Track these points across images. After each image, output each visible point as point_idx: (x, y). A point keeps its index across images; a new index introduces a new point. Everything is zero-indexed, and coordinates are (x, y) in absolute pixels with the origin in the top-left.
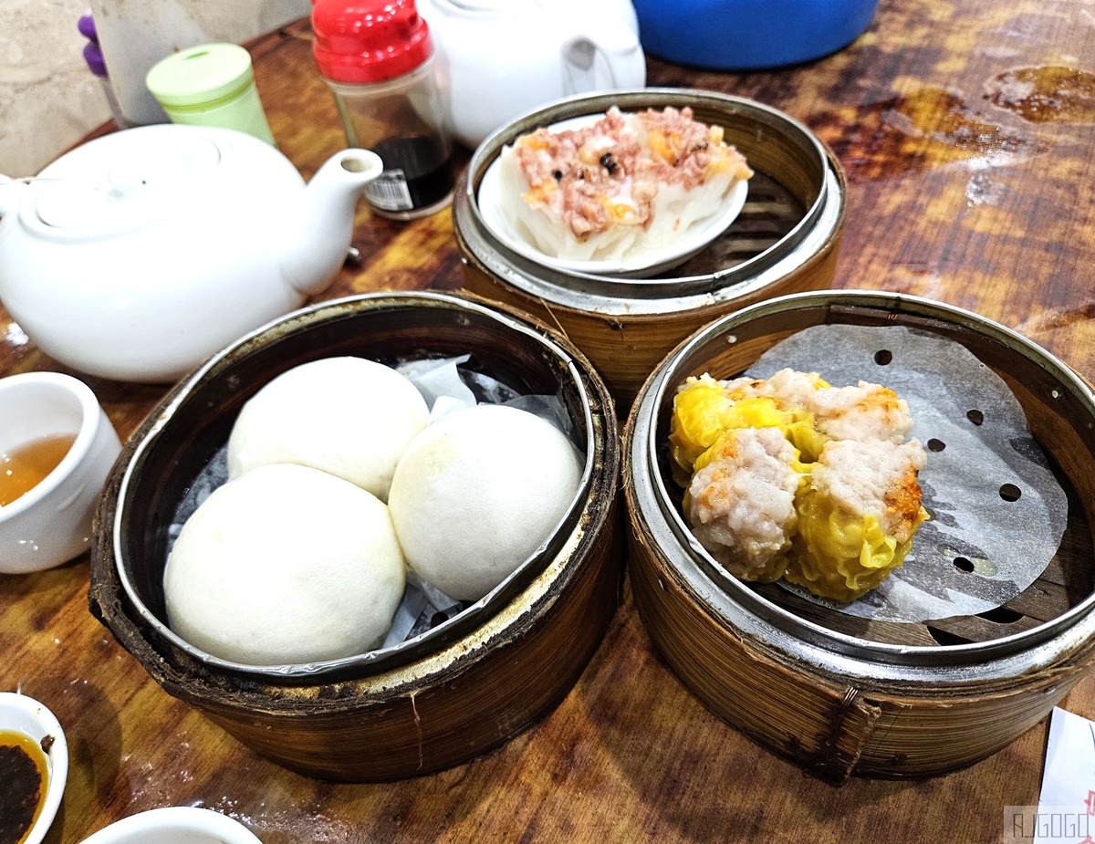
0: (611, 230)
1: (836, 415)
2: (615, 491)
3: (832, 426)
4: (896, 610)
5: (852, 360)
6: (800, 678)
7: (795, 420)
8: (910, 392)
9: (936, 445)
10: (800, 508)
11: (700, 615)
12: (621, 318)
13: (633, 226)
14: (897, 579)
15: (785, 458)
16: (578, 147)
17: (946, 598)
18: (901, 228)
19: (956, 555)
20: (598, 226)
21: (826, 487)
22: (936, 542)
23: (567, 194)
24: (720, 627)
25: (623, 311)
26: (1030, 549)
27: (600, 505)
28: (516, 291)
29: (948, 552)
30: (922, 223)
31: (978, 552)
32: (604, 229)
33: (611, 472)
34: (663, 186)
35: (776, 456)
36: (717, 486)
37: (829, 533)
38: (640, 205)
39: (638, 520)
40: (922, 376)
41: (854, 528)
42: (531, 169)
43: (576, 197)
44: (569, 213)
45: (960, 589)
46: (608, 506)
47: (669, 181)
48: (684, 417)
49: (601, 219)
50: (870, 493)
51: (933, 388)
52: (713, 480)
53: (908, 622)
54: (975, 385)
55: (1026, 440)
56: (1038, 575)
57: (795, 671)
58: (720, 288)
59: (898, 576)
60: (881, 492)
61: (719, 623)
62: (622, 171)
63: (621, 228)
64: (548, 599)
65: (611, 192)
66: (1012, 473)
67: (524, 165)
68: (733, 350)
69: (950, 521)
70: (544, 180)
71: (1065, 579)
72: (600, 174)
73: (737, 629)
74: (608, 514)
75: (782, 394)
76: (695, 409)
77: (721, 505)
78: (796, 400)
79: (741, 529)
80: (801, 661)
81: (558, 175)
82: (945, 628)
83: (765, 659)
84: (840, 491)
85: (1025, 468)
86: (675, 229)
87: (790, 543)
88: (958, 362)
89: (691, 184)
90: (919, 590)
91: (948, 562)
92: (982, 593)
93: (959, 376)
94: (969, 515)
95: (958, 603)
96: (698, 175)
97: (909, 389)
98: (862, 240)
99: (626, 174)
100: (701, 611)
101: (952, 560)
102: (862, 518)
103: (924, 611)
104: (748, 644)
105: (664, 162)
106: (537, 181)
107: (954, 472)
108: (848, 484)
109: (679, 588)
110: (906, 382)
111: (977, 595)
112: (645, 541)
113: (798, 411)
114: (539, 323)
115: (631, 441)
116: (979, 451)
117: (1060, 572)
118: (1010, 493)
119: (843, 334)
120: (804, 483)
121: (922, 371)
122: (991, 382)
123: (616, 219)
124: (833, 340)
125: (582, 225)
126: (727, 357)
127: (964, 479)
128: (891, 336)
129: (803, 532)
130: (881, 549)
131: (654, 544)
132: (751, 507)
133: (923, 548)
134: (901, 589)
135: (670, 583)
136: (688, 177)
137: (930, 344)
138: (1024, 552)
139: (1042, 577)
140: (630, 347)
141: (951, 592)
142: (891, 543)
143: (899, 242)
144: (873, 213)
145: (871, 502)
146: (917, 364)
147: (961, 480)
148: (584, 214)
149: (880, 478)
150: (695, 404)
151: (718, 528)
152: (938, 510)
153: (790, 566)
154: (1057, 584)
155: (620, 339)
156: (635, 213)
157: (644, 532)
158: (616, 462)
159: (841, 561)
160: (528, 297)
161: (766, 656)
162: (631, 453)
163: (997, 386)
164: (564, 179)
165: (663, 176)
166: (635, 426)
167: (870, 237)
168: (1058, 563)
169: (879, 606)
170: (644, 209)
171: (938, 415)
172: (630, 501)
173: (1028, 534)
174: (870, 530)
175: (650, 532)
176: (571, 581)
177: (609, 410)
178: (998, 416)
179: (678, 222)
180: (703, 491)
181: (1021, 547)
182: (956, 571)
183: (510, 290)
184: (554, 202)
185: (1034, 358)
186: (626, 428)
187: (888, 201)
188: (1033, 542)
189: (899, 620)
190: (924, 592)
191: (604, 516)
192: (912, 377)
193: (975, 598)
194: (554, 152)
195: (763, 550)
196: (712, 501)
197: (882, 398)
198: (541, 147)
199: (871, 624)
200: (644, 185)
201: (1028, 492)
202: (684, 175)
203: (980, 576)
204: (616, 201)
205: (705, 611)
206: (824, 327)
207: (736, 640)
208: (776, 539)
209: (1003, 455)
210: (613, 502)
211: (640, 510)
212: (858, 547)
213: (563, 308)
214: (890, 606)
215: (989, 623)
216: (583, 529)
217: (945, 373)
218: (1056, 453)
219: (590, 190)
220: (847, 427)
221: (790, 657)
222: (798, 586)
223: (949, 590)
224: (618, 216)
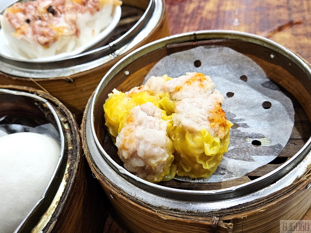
0: (59, 40)
1: (178, 90)
2: (79, 157)
3: (178, 95)
4: (231, 173)
5: (184, 69)
6: (189, 221)
7: (161, 98)
8: (213, 75)
9: (230, 95)
10: (172, 138)
11: (133, 205)
12: (71, 77)
13: (71, 36)
14: (229, 159)
15: (157, 115)
16: (36, 8)
17: (253, 160)
18: (197, 17)
19: (252, 140)
20: (52, 38)
21: (180, 123)
22: (241, 137)
23: (33, 27)
24: (144, 208)
25: (72, 73)
26: (282, 127)
27: (73, 166)
28: (18, 78)
29: (248, 139)
30: (205, 13)
31: (261, 136)
32: (55, 40)
33: (76, 148)
34: (80, 15)
35: (153, 116)
36: (127, 138)
37: (187, 145)
38: (70, 25)
39: (94, 168)
40: (216, 67)
41: (198, 138)
42: (14, 21)
43: (38, 29)
44: (36, 36)
45: (257, 154)
46: (77, 165)
47: (82, 12)
48: (108, 112)
49: (52, 35)
50: (200, 119)
51: (222, 71)
52: (125, 136)
53: (238, 177)
54: (239, 64)
55: (267, 82)
56: (289, 137)
57: (186, 218)
58: (115, 50)
59: (229, 157)
60: (206, 118)
61: (143, 206)
62: (59, 13)
63: (64, 38)
64: (51, 224)
65: (56, 22)
66: (266, 97)
67: (10, 20)
68: (130, 78)
69: (245, 126)
70: (21, 25)
71: (301, 135)
72: (49, 16)
73: (152, 206)
74: (78, 170)
75: (152, 88)
76: (112, 106)
77: (132, 147)
78: (159, 89)
79: (145, 156)
80: (188, 212)
81: (28, 21)
82: (256, 175)
83: (170, 217)
84: (187, 123)
85: (270, 94)
86: (93, 34)
87: (172, 156)
88: (229, 56)
89: (93, 12)
90: (240, 161)
91: (249, 144)
92: (268, 153)
93: (231, 63)
94: (253, 120)
95: (258, 161)
96: (95, 7)
97: (212, 74)
98: (182, 25)
99: (61, 13)
100: (133, 203)
101: (251, 143)
102: (200, 132)
103: (244, 170)
104: (160, 212)
105: (78, 5)
106: (18, 26)
107: (241, 103)
108: (189, 118)
109: (120, 195)
110: (210, 71)
111: (266, 155)
112: (99, 177)
113: (161, 93)
114: (31, 89)
115: (85, 131)
116: (249, 92)
117: (298, 133)
118: (267, 105)
119: (177, 58)
120: (170, 125)
121: (216, 65)
122: (245, 61)
123: (60, 34)
124: (173, 62)
125: (43, 39)
126: (128, 82)
127: (246, 105)
128: (198, 52)
129: (177, 149)
130: (214, 144)
131: (104, 177)
132: (146, 143)
133: (236, 141)
134: (231, 163)
135: (115, 194)
136: (91, 8)
137: (215, 51)
138: (281, 129)
139: (291, 138)
140: (82, 91)
141: (254, 157)
142: (217, 140)
143: (197, 22)
144: (184, 15)
145: (202, 123)
146: (212, 62)
147: (245, 106)
148: (43, 35)
149: (203, 111)
150: (112, 104)
151: (134, 159)
152: (239, 122)
153: (178, 168)
154: (298, 139)
155: (74, 87)
156: (69, 29)
157: (98, 173)
158: (78, 143)
159: (197, 157)
160: (24, 79)
161: (170, 215)
162: (86, 137)
163: (248, 62)
164: (31, 23)
165: (79, 10)
166: (86, 123)
167: (185, 24)
168: (296, 129)
169: (224, 174)
170: (73, 27)
171: (228, 81)
172: (89, 159)
173: (280, 121)
174: (205, 137)
175: (101, 172)
176: (63, 210)
177: (71, 120)
178: (253, 75)
179: (93, 31)
180: (121, 143)
181: (278, 127)
182: (254, 147)
183: (14, 78)
184: (28, 33)
185: (258, 43)
186: (82, 125)
187: (189, 8)
188: (283, 124)
189: (235, 178)
190: (242, 161)
191: (75, 171)
192: (212, 69)
193: (265, 156)
194: (24, 12)
195: (159, 163)
196: (127, 146)
197: (198, 78)
198: (18, 11)
199: (222, 184)
200: (70, 16)
201: (274, 103)
202: (89, 8)
203: (265, 146)
204: (58, 26)
205: (135, 202)
206: (167, 57)
207: (153, 212)
208: (163, 155)
209: (259, 90)
210: (79, 163)
211: (94, 163)
212: (202, 148)
213: (43, 80)
214: (229, 172)
215: (275, 166)
216: (66, 181)
217: (226, 63)
218: (281, 83)
219: (44, 24)
220: (184, 93)
221: (182, 212)
222: (184, 177)
223: (253, 156)
224: (61, 32)
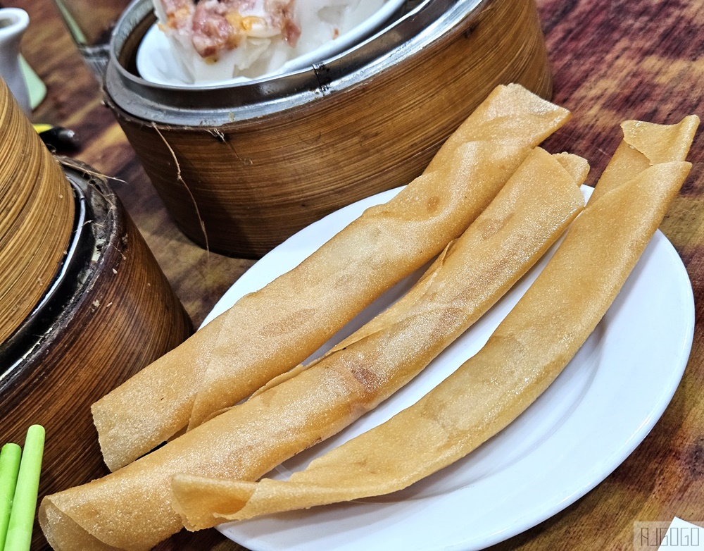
0: (243, 45)
13: (273, 39)
25: (227, 121)
32: (231, 45)
38: (272, 15)
49: (222, 33)
63: (255, 42)
65: (245, 6)
70: (179, 7)
81: (196, 1)
86: (334, 40)
123: (243, 33)
125: (207, 43)
140: (248, 163)
148: (209, 33)
155: (233, 153)
156: (266, 24)
160: (141, 122)
170: (278, 18)
179: (336, 31)
204: (246, 14)
213: (172, 128)
219: (223, 8)
224: (244, 28)
